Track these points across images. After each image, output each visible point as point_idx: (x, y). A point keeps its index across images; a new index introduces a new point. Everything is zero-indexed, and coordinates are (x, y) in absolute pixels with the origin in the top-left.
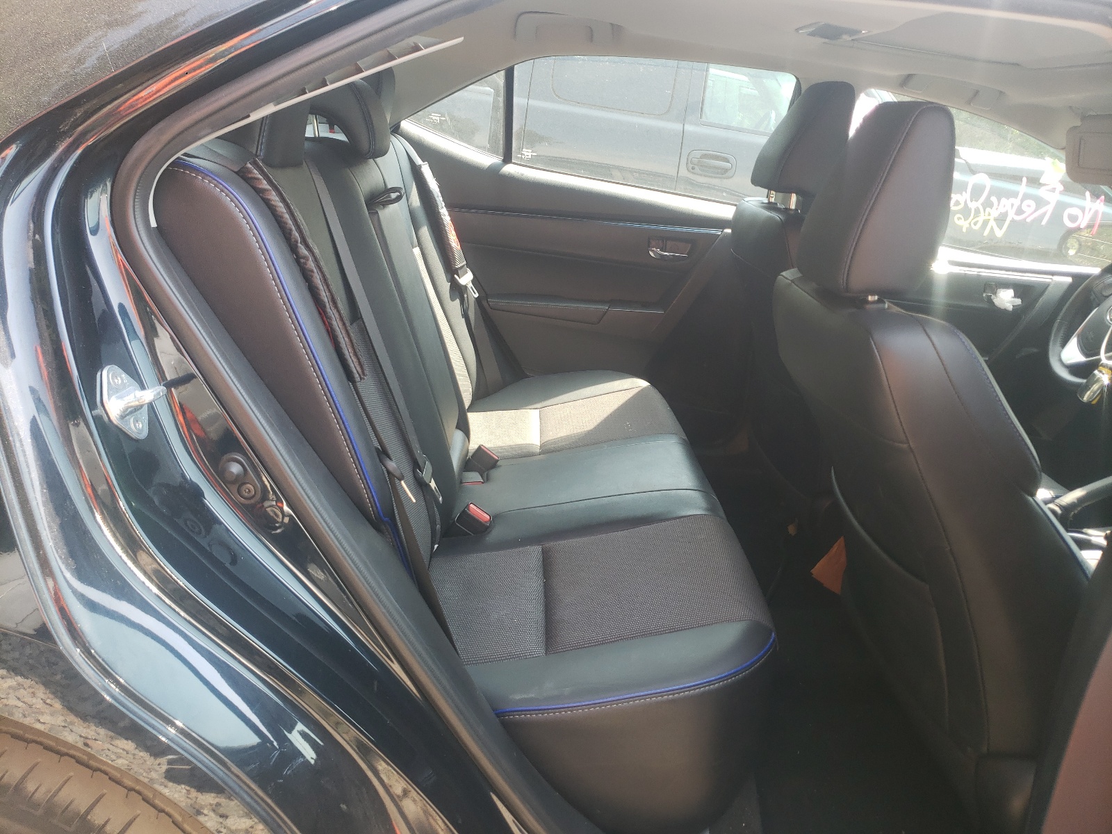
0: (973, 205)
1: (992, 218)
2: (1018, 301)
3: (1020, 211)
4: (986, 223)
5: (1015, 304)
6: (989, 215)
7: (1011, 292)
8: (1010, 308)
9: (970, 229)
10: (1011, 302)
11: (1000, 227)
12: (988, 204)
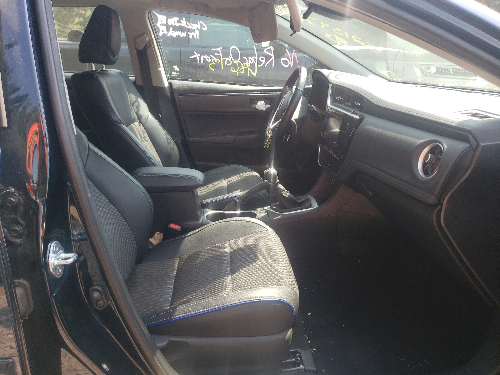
0: (236, 62)
1: (248, 67)
2: (268, 106)
3: (259, 63)
4: (246, 70)
5: (267, 108)
6: (246, 66)
7: (263, 102)
8: (264, 109)
9: (239, 73)
10: (264, 107)
11: (254, 71)
12: (243, 61)
